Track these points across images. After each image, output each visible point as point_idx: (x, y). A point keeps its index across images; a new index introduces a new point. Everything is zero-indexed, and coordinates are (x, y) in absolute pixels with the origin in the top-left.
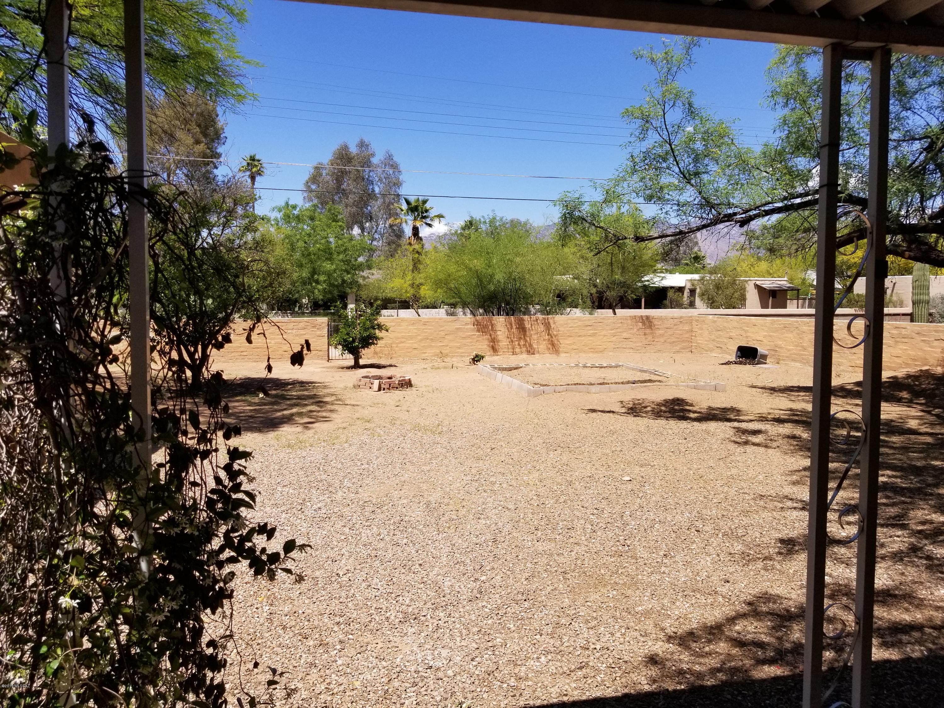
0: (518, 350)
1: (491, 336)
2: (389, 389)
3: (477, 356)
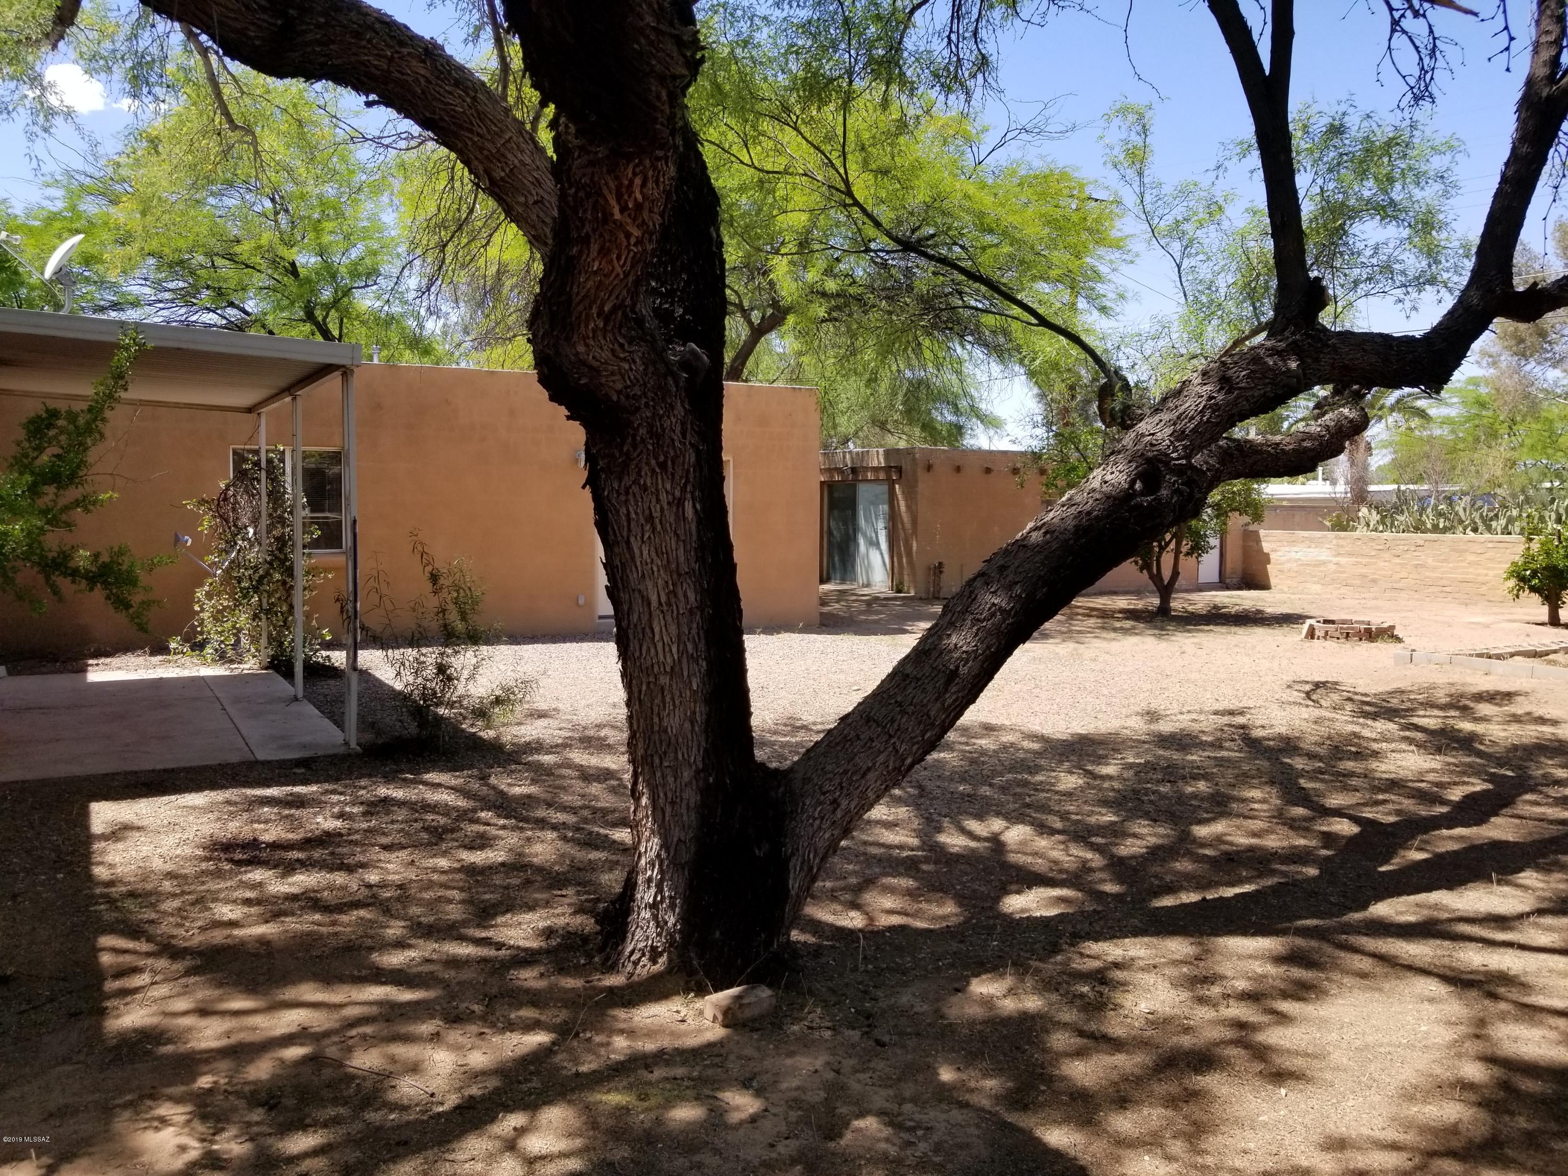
2: (1325, 638)
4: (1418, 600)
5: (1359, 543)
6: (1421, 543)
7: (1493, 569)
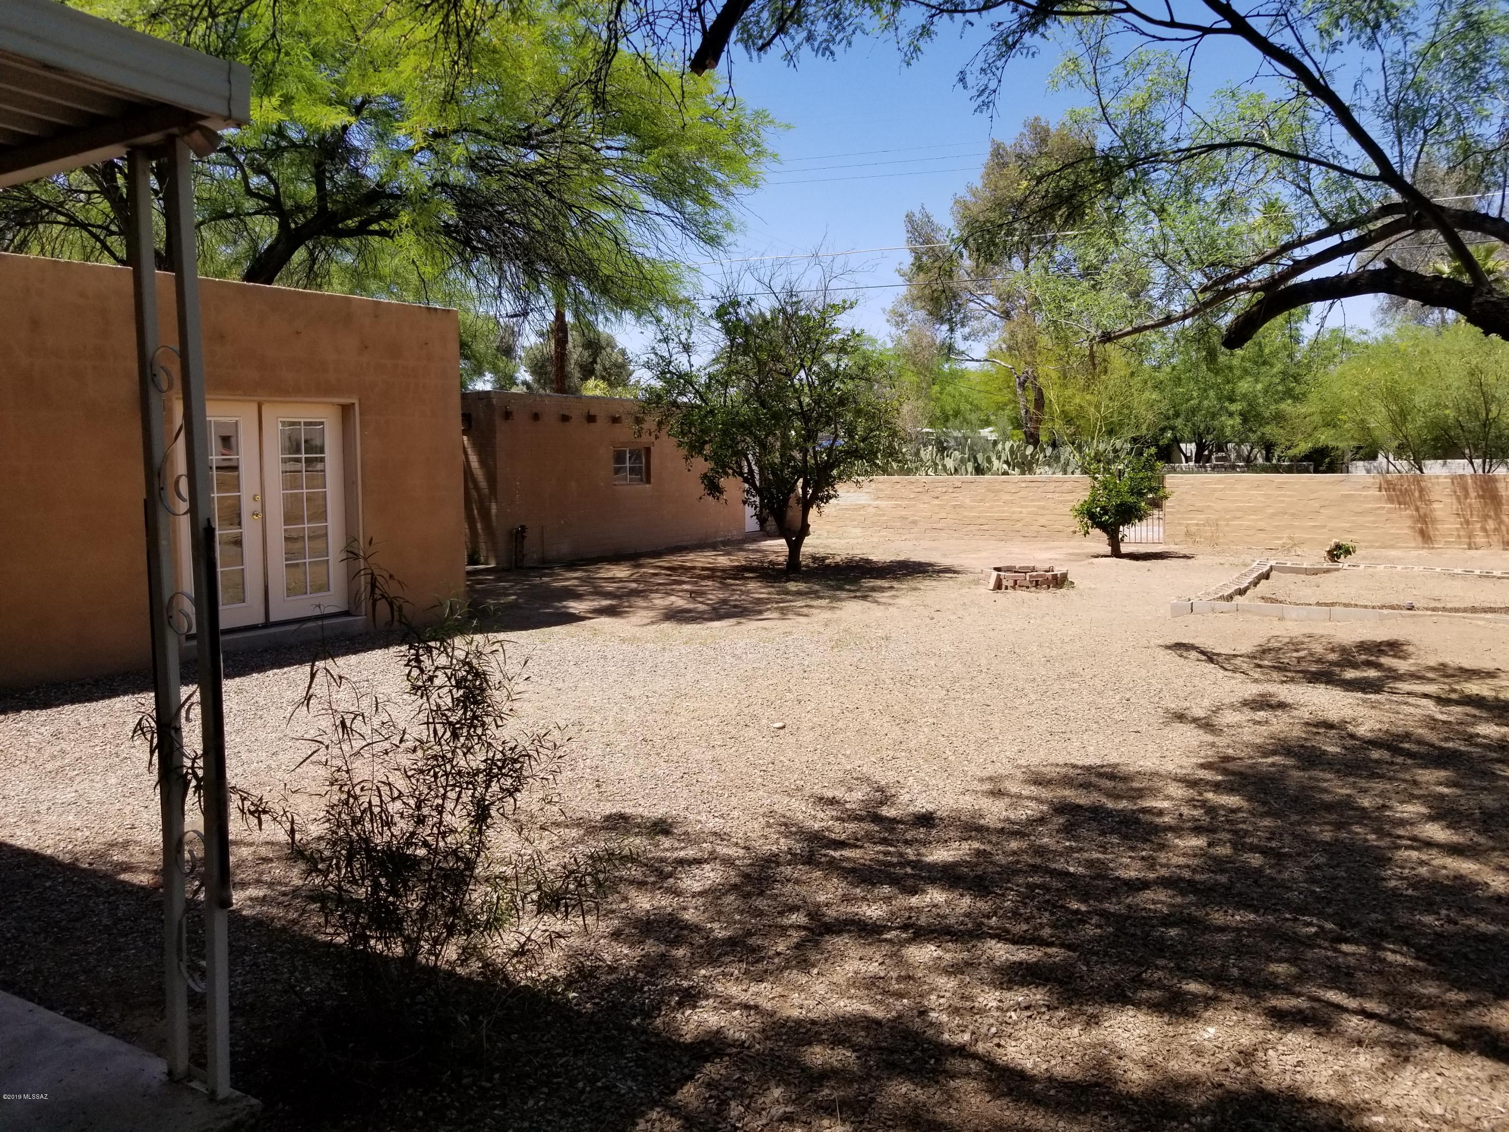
0: (1480, 539)
1: (1417, 509)
2: (1014, 588)
3: (1338, 547)
4: (957, 538)
5: (899, 486)
6: (959, 484)
7: (1027, 506)
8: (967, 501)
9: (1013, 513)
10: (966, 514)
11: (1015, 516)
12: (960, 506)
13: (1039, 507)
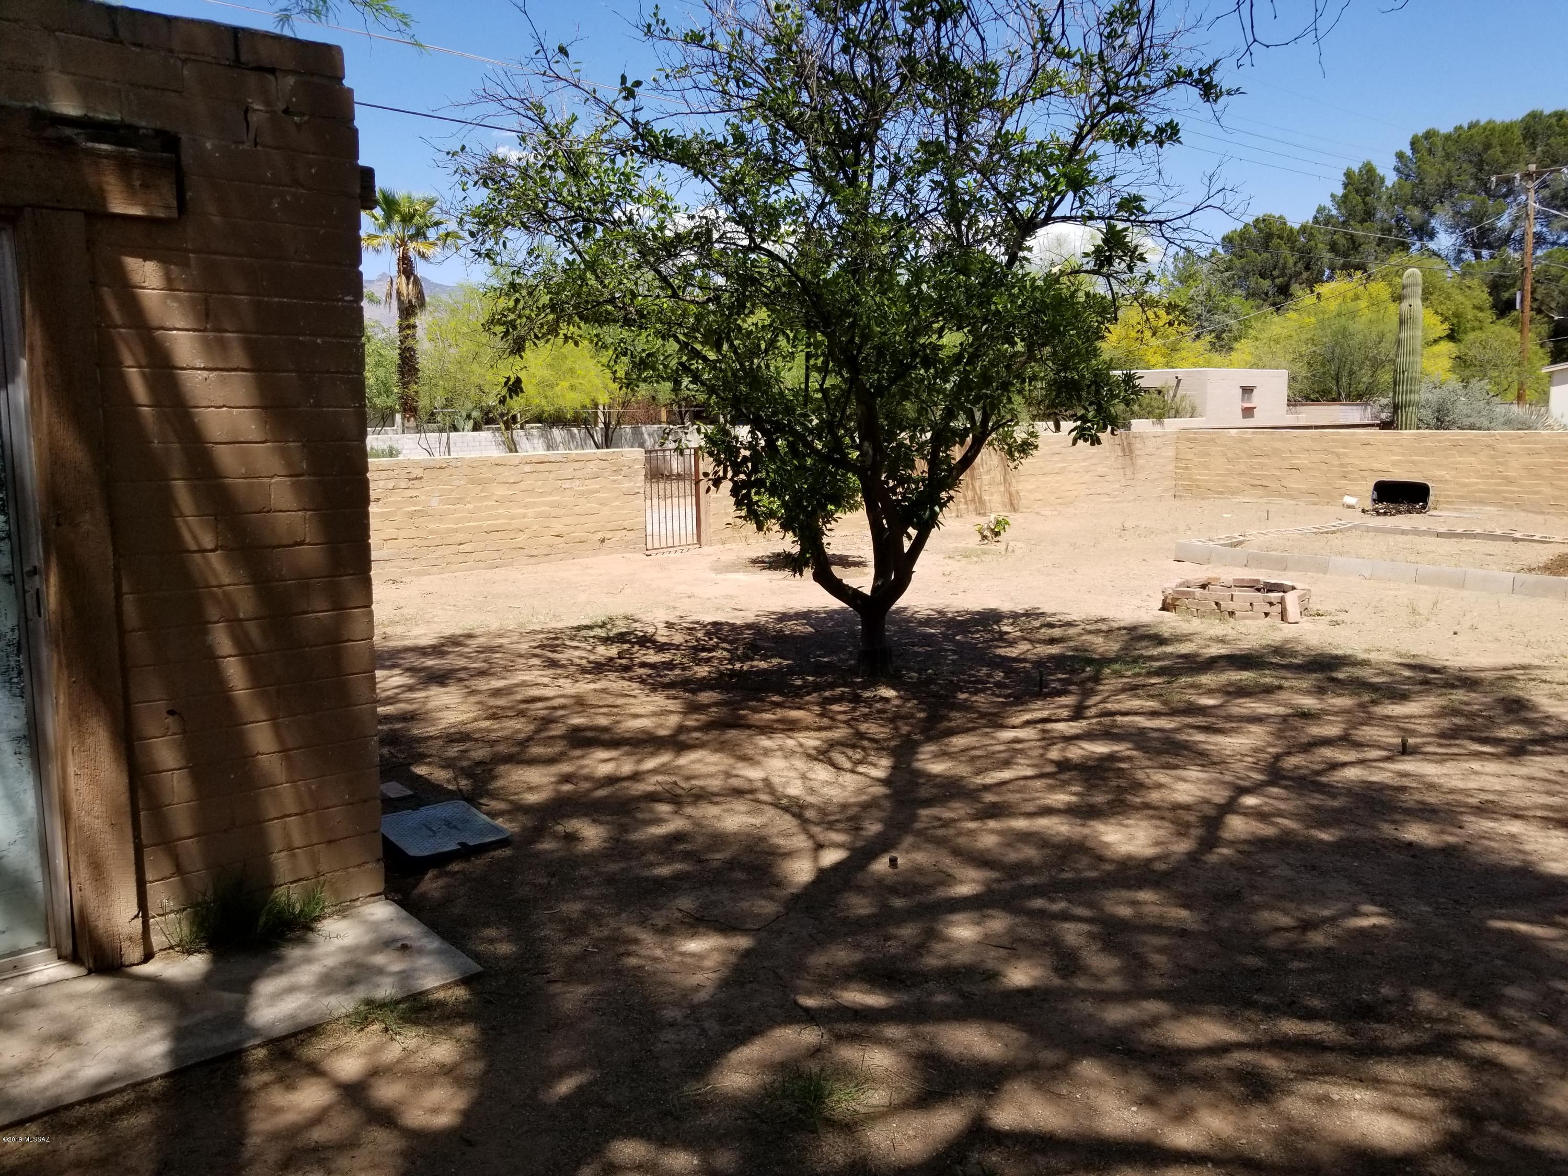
8: (435, 502)
9: (512, 518)
10: (432, 526)
11: (516, 523)
12: (422, 513)
13: (553, 505)
